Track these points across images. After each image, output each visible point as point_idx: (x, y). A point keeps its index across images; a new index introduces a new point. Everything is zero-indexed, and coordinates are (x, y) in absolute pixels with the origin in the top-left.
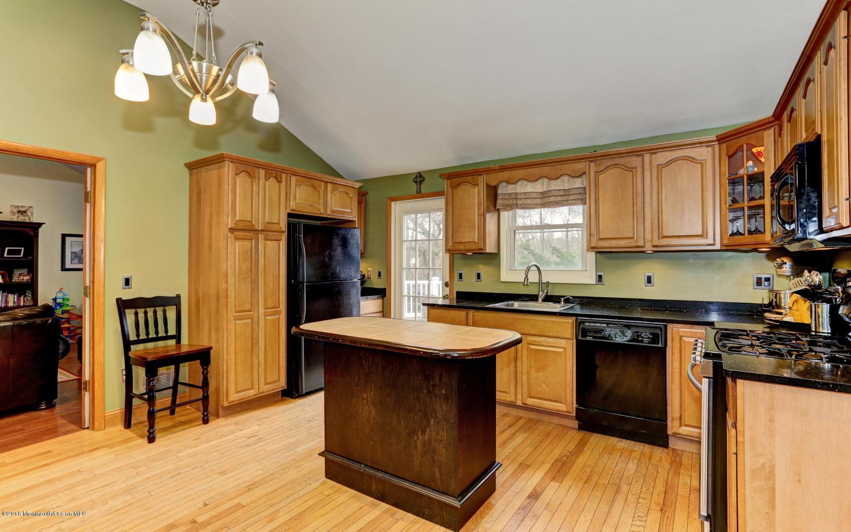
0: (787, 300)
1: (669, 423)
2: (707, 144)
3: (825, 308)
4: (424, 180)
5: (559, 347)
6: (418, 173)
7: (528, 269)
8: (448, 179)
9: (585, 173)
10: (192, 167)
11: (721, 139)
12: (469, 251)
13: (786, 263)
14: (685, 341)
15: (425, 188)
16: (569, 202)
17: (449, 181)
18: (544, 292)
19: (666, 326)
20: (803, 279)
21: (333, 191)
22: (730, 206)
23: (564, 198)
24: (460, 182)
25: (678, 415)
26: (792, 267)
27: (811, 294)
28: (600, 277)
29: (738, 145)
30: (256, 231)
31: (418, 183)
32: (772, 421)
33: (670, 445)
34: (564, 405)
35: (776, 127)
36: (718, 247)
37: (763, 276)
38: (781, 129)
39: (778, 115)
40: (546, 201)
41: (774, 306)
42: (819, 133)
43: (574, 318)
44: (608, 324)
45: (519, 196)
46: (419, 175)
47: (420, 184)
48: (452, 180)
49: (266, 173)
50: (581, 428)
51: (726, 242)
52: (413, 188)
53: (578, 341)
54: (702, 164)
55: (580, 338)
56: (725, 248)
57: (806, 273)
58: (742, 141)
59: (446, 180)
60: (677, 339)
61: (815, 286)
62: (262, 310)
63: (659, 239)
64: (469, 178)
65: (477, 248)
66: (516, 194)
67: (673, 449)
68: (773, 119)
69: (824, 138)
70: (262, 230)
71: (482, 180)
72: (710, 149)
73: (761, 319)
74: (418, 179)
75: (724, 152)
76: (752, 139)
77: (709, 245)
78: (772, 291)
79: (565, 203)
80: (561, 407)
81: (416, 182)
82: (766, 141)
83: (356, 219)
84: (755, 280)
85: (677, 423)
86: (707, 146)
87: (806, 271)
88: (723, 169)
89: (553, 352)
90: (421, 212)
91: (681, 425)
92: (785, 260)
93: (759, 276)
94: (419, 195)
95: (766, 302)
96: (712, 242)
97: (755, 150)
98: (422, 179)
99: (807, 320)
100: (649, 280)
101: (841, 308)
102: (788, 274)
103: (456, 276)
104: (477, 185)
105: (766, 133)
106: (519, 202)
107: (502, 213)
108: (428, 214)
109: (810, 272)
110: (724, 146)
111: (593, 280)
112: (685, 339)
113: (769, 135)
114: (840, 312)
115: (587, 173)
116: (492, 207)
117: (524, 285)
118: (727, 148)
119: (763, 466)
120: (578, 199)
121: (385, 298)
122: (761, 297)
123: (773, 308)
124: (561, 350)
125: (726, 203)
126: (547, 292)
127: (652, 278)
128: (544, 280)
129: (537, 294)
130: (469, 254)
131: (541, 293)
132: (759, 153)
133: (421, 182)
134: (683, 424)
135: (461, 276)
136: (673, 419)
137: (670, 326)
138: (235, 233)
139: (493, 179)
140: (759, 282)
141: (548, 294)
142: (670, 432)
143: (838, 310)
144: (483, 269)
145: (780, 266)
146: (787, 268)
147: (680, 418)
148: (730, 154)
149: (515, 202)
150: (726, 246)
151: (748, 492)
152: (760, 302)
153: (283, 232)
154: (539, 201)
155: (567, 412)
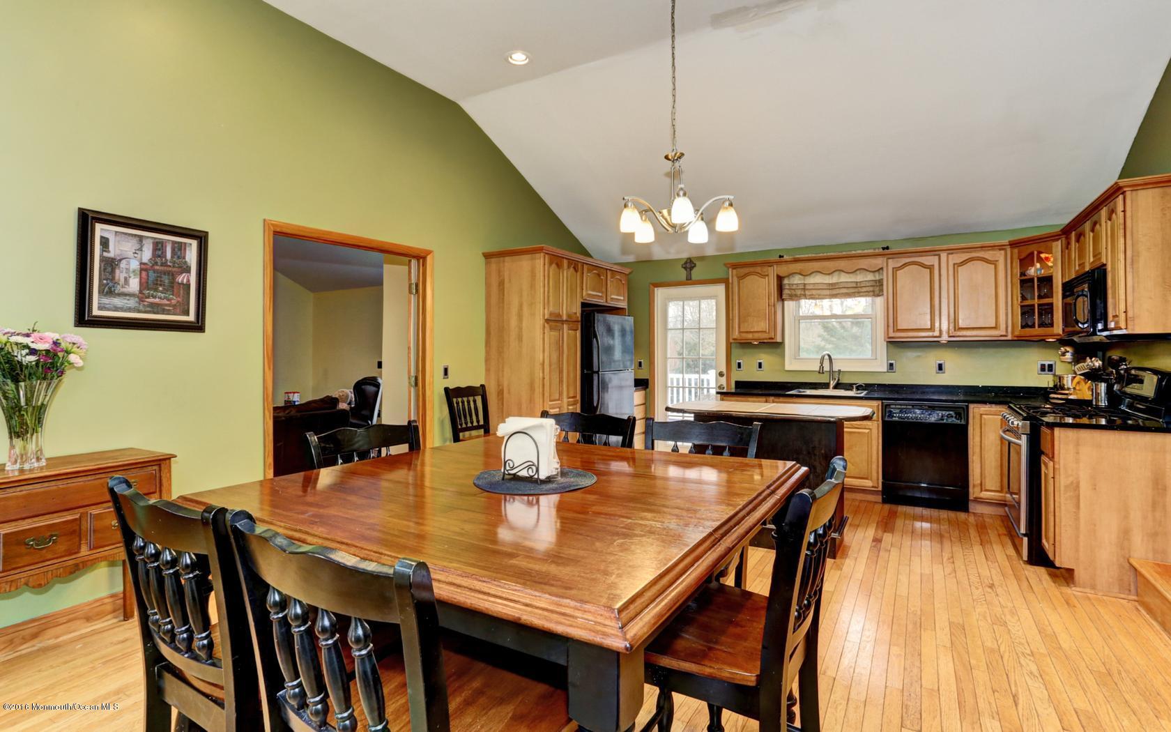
0: (1068, 382)
1: (971, 490)
2: (1001, 247)
3: (1103, 387)
4: (695, 266)
5: (865, 429)
6: (688, 259)
7: (823, 358)
8: (733, 269)
9: (882, 269)
10: (488, 256)
11: (1013, 244)
12: (756, 340)
13: (1068, 352)
14: (985, 419)
15: (696, 274)
16: (862, 294)
17: (734, 271)
18: (835, 379)
19: (967, 407)
20: (1085, 364)
21: (612, 278)
22: (1021, 302)
23: (856, 290)
24: (747, 272)
25: (979, 482)
26: (1073, 355)
27: (1092, 376)
28: (891, 365)
29: (1029, 251)
30: (563, 322)
31: (688, 270)
32: (1078, 453)
33: (970, 510)
34: (870, 481)
35: (1064, 239)
36: (1009, 338)
37: (1047, 363)
38: (1068, 244)
39: (1066, 231)
40: (835, 291)
41: (1059, 387)
42: (1105, 262)
43: (880, 402)
44: (913, 406)
45: (807, 287)
46: (689, 261)
47: (691, 270)
48: (739, 270)
49: (569, 262)
50: (885, 501)
51: (1017, 333)
52: (683, 274)
53: (884, 422)
54: (994, 263)
55: (886, 419)
56: (1016, 338)
57: (1088, 360)
58: (1034, 248)
59: (730, 269)
60: (978, 417)
61: (1095, 369)
62: (565, 400)
63: (955, 330)
64: (758, 269)
65: (768, 337)
66: (805, 284)
67: (974, 513)
68: (1060, 233)
69: (1109, 268)
70: (566, 321)
71: (773, 272)
72: (1003, 252)
73: (1047, 400)
74: (688, 265)
75: (1016, 256)
76: (1042, 247)
77: (1001, 336)
78: (1054, 375)
79: (857, 295)
80: (868, 484)
81: (685, 268)
82: (1054, 250)
83: (626, 307)
84: (1039, 367)
85: (977, 489)
86: (1000, 250)
87: (1088, 358)
88: (1015, 271)
89: (859, 433)
90: (691, 299)
91: (981, 491)
92: (1068, 349)
93: (1043, 363)
94: (689, 281)
95: (1051, 385)
96: (1004, 333)
97: (1043, 256)
98: (693, 265)
99: (1089, 398)
100: (940, 367)
101: (1115, 386)
102: (1070, 360)
103: (734, 366)
104: (768, 275)
105: (1054, 244)
106: (807, 293)
107: (786, 303)
108: (698, 302)
109: (1091, 359)
110: (1016, 251)
111: (884, 368)
112: (984, 416)
113: (1057, 246)
114: (1115, 389)
115: (885, 269)
116: (780, 299)
117: (819, 373)
118: (1019, 252)
119: (1072, 483)
120: (870, 291)
121: (648, 390)
122: (1046, 381)
123: (1058, 390)
124: (867, 431)
125: (1017, 300)
126: (839, 380)
127: (943, 366)
128: (836, 368)
129: (828, 382)
130: (756, 343)
131: (832, 382)
132: (1047, 259)
133: (691, 268)
134: (983, 489)
135: (739, 365)
136: (974, 486)
137: (971, 406)
138: (551, 323)
139: (783, 270)
140: (1043, 368)
141: (840, 382)
142: (971, 497)
143: (1113, 387)
144: (765, 358)
145: (1064, 354)
146: (1069, 356)
147: (981, 484)
148: (1021, 258)
149: (803, 293)
150: (1017, 337)
151: (1063, 501)
152: (1046, 386)
153: (578, 322)
154: (828, 292)
155: (873, 487)
